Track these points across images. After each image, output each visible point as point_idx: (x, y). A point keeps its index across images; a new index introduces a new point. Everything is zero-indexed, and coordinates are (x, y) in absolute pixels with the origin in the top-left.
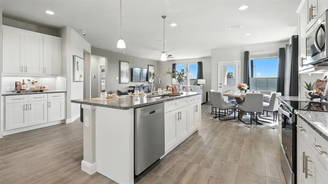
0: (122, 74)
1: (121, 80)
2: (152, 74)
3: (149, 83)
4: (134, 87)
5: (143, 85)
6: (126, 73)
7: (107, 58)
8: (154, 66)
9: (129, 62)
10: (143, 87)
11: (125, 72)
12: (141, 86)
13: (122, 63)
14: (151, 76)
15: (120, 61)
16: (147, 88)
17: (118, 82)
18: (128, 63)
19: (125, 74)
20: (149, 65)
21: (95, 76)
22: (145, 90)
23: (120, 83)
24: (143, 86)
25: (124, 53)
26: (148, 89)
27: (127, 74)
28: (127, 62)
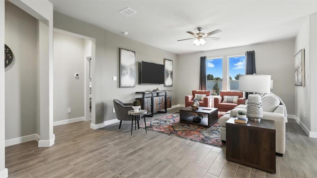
0: (124, 72)
1: (122, 81)
2: (169, 73)
3: (165, 86)
4: (143, 93)
5: (157, 89)
6: (131, 69)
7: (94, 40)
8: (172, 61)
9: (135, 52)
10: (157, 93)
11: (128, 68)
12: (155, 91)
13: (123, 52)
14: (168, 76)
15: (120, 49)
16: (164, 94)
17: (116, 84)
18: (133, 54)
19: (129, 71)
20: (166, 59)
21: (77, 75)
22: (161, 97)
23: (120, 86)
24: (158, 91)
25: (126, 33)
26: (165, 97)
27: (131, 71)
28: (133, 51)
